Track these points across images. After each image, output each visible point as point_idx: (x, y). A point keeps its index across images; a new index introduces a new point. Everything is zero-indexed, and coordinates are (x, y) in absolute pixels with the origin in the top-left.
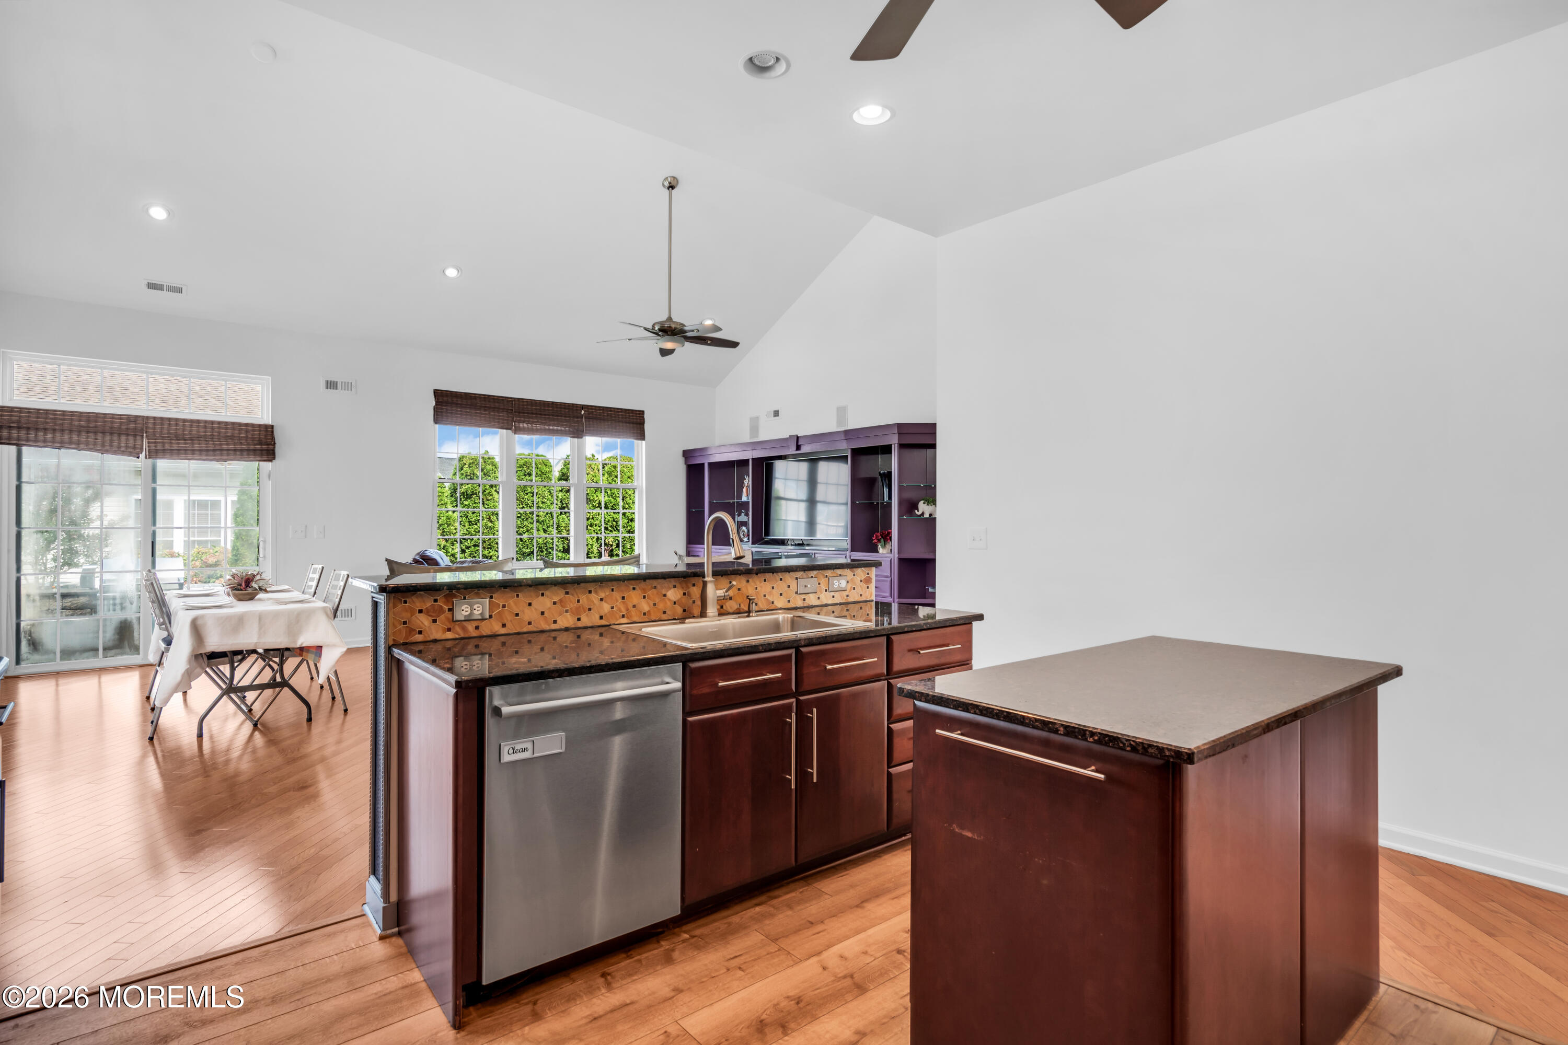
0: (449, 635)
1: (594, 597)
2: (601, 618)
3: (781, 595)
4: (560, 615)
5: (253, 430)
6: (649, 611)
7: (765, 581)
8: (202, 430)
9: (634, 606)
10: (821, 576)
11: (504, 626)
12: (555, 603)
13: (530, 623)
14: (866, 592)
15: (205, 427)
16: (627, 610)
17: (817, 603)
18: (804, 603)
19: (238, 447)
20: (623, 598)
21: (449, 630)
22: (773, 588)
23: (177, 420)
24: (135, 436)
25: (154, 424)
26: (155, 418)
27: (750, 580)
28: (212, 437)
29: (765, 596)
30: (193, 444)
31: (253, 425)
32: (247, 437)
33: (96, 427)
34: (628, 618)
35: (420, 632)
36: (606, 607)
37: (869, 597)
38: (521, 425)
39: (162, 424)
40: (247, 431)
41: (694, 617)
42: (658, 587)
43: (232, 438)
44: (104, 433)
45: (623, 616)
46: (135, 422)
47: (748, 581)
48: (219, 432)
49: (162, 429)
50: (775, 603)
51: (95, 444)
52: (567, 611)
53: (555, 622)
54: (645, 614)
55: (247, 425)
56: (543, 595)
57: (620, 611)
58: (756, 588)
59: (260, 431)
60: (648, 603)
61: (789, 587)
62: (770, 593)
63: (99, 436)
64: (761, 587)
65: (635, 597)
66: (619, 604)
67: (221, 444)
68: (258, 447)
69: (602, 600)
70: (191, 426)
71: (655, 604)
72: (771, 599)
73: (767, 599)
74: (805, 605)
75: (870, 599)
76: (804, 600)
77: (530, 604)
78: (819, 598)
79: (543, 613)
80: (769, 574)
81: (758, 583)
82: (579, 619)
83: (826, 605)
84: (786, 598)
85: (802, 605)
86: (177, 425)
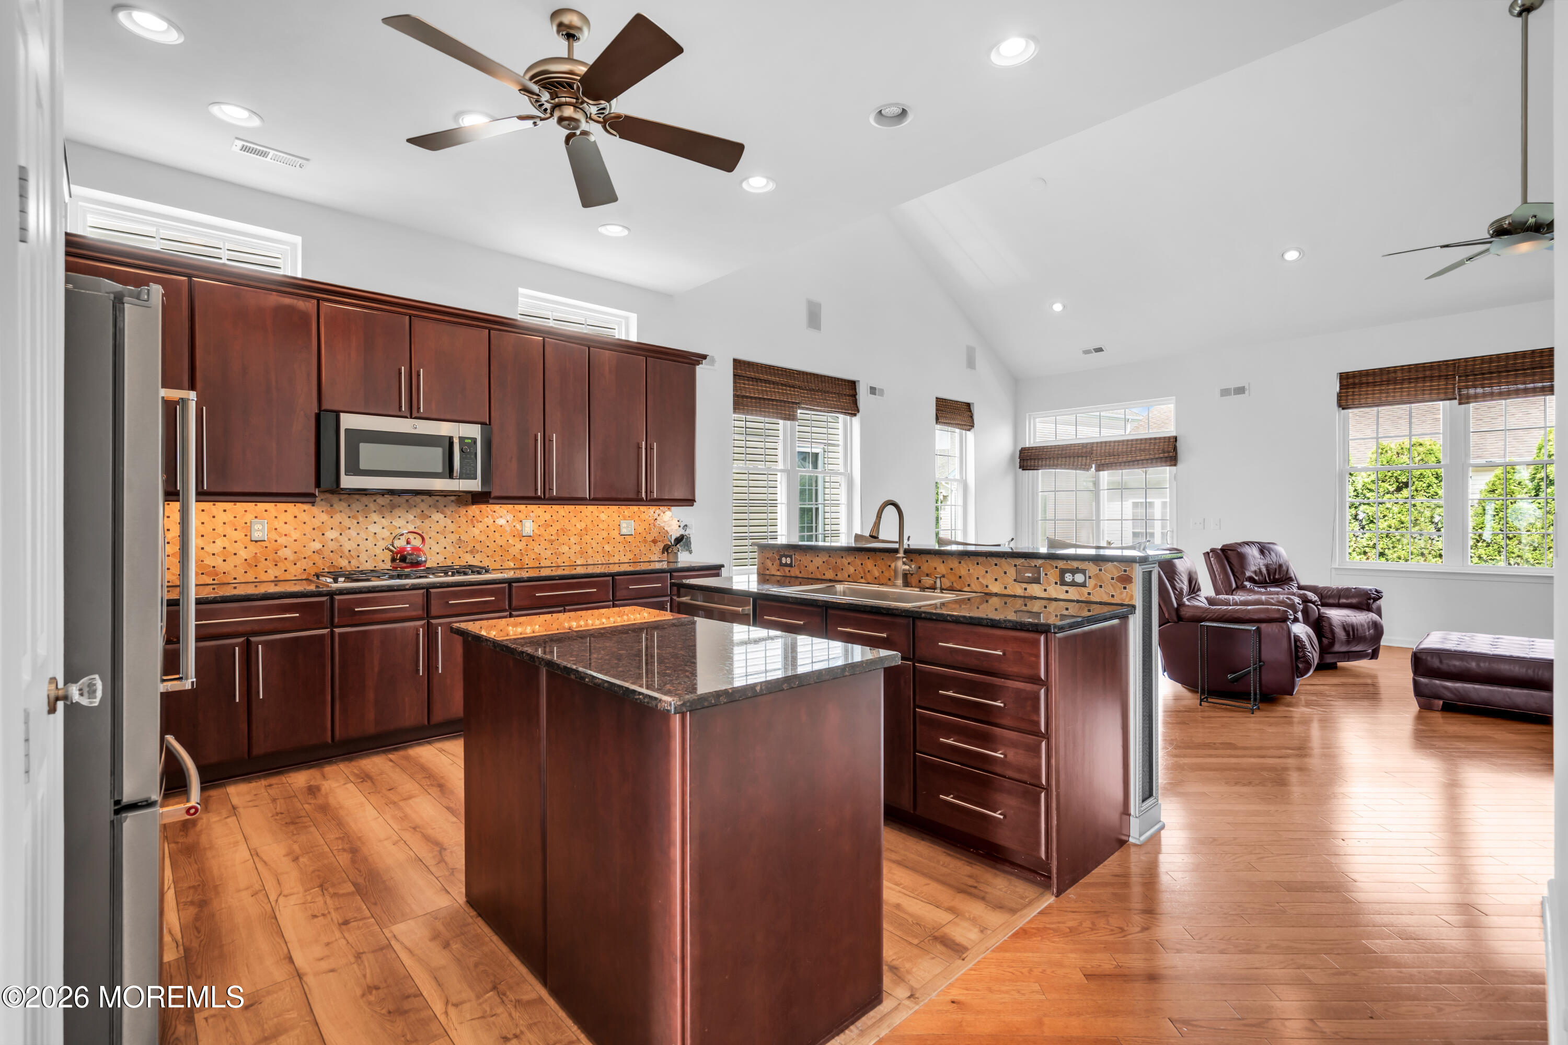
0: (778, 573)
1: (845, 561)
2: (849, 576)
3: (996, 580)
4: (827, 570)
5: (1160, 443)
6: (879, 576)
7: (978, 564)
8: (1125, 447)
9: (869, 571)
10: (1049, 567)
11: (800, 572)
12: (824, 562)
13: (812, 573)
14: (1121, 593)
15: (1127, 445)
16: (865, 573)
17: (1043, 595)
18: (1024, 593)
19: (1147, 457)
20: (862, 564)
21: (778, 570)
22: (987, 572)
23: (1110, 442)
24: (1086, 457)
25: (1097, 447)
26: (1097, 443)
27: (962, 562)
28: (1131, 451)
29: (978, 578)
30: (1119, 458)
31: (1160, 438)
32: (1154, 448)
33: (1066, 453)
34: (865, 579)
35: (768, 570)
36: (852, 570)
37: (1127, 600)
38: (1472, 391)
39: (1101, 447)
40: (1155, 444)
41: (912, 587)
42: (885, 559)
43: (1144, 450)
44: (1070, 457)
45: (862, 577)
46: (1086, 447)
47: (960, 563)
48: (1136, 447)
49: (1101, 449)
50: (990, 587)
51: (1069, 465)
52: (830, 569)
53: (824, 575)
54: (876, 578)
55: (1155, 439)
56: (818, 556)
57: (860, 573)
58: (969, 570)
59: (1165, 442)
60: (878, 570)
61: (1005, 573)
62: (984, 577)
63: (1068, 459)
64: (974, 569)
65: (869, 564)
66: (859, 568)
67: (1136, 456)
68: (1161, 455)
69: (849, 564)
70: (1119, 445)
71: (882, 572)
72: (985, 583)
73: (980, 582)
74: (1026, 595)
75: (1130, 603)
76: (1026, 589)
77: (812, 561)
78: (1045, 590)
79: (818, 568)
80: (982, 558)
81: (970, 565)
82: (837, 575)
83: (1056, 600)
84: (1003, 584)
85: (1022, 595)
86: (1110, 446)
